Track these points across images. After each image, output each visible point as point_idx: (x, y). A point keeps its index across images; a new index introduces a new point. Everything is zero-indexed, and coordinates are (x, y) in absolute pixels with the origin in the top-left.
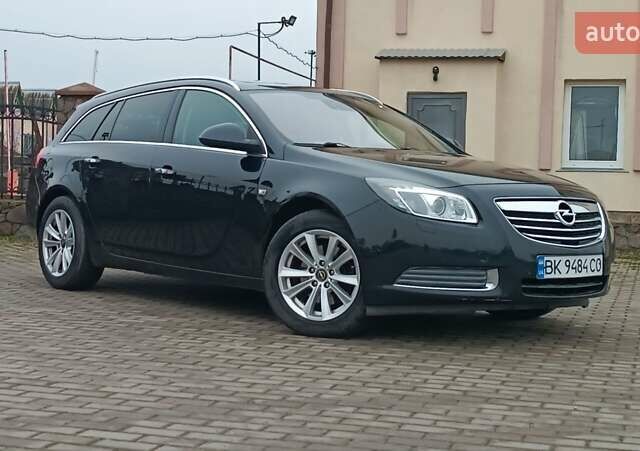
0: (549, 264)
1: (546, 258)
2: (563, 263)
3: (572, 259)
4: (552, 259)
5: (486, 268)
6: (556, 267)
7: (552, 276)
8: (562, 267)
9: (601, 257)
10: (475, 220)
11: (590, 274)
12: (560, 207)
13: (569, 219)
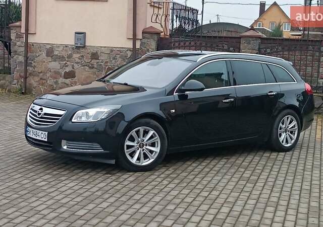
1: (28, 128)
2: (32, 131)
3: (34, 130)
7: (29, 135)
9: (47, 133)
11: (40, 139)
12: (40, 109)
13: (39, 114)
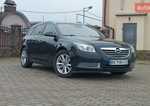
0: (112, 62)
1: (112, 60)
2: (116, 61)
3: (119, 61)
4: (113, 60)
5: (98, 62)
6: (114, 62)
7: (113, 64)
8: (116, 62)
10: (95, 52)
11: (124, 64)
12: (117, 49)
13: (118, 51)
